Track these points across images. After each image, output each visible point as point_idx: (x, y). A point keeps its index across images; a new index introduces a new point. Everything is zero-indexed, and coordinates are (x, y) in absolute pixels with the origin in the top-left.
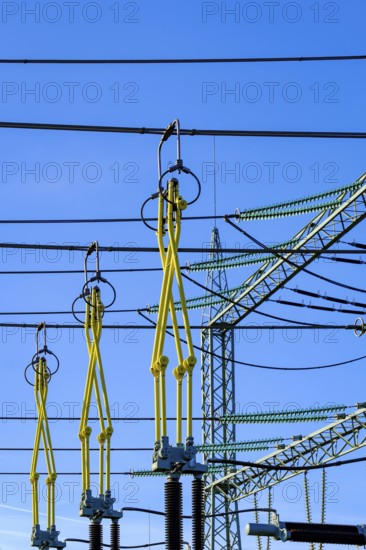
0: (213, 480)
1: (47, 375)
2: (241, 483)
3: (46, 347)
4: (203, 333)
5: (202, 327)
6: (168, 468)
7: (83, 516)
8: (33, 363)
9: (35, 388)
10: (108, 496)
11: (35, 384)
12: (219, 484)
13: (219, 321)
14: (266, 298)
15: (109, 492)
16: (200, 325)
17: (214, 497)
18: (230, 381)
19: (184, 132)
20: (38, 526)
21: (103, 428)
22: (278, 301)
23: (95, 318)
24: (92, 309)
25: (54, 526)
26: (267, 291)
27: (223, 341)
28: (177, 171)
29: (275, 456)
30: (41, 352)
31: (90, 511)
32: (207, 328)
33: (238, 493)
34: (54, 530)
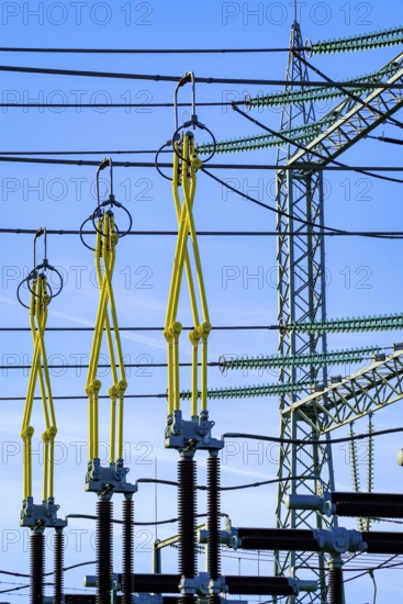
0: (294, 401)
1: (47, 297)
2: (333, 405)
3: (46, 261)
4: (279, 175)
5: (277, 167)
6: (181, 444)
7: (90, 490)
8: (29, 278)
9: (30, 311)
10: (121, 465)
11: (30, 305)
12: (302, 407)
13: (300, 160)
14: (364, 134)
15: (121, 460)
16: (274, 164)
17: (295, 426)
18: (318, 249)
19: (197, 80)
20: (30, 499)
21: (116, 380)
22: (380, 139)
23: (108, 247)
24: (103, 238)
25: (52, 498)
26: (364, 126)
27: (308, 187)
28: (192, 127)
29: (374, 370)
30: (39, 267)
31: (98, 485)
32: (284, 168)
33: (330, 420)
34: (52, 503)
